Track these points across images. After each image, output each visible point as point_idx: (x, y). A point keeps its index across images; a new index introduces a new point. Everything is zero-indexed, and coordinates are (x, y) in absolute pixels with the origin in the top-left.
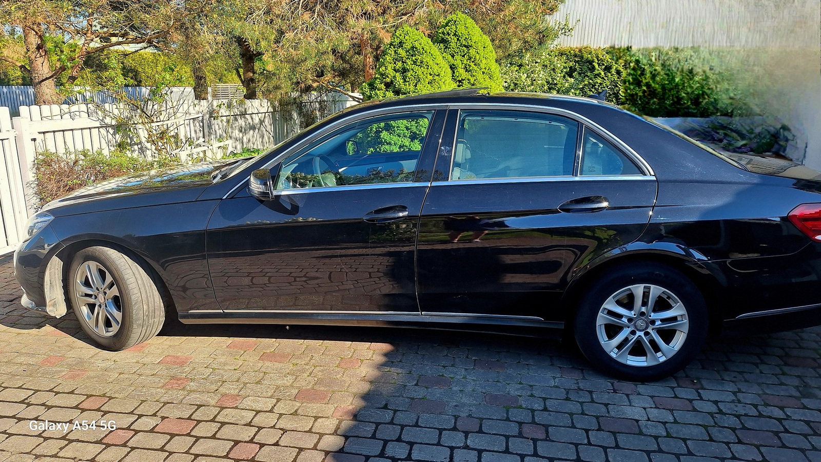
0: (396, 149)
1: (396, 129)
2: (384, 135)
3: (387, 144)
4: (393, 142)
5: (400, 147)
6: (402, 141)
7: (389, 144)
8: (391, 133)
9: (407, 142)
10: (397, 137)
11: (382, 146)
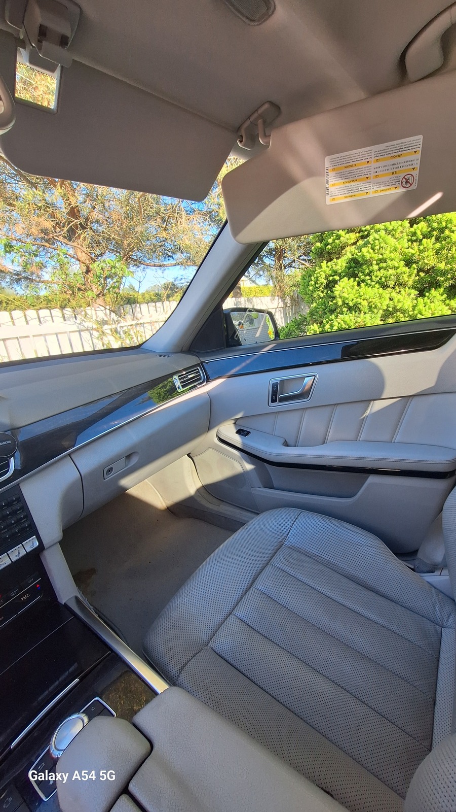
0: (372, 320)
1: (376, 267)
2: (345, 289)
3: (350, 309)
4: (365, 303)
5: (387, 314)
6: (391, 299)
7: (354, 308)
8: (363, 281)
9: (406, 300)
10: (378, 290)
11: (337, 317)
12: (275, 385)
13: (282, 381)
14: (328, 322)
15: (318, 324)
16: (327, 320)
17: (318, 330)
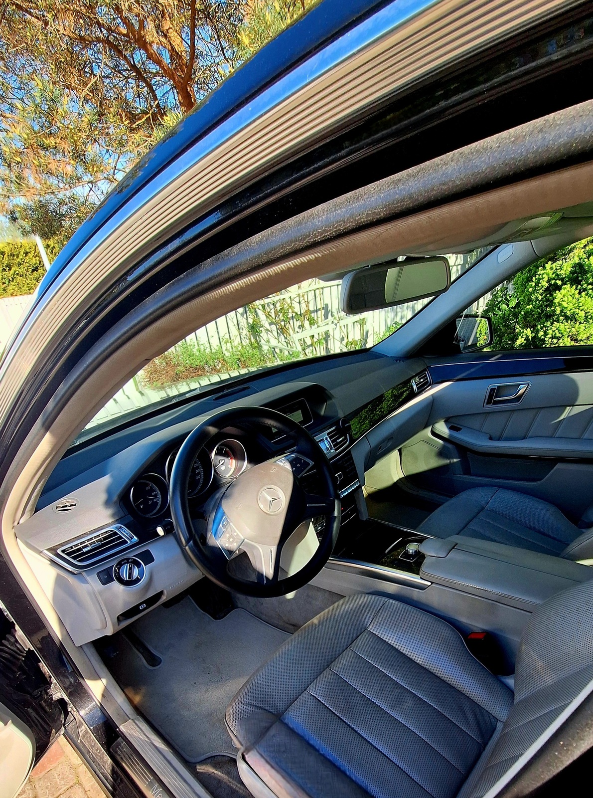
12: (492, 390)
13: (499, 387)
14: (542, 328)
15: (532, 329)
16: (542, 326)
17: (531, 335)
